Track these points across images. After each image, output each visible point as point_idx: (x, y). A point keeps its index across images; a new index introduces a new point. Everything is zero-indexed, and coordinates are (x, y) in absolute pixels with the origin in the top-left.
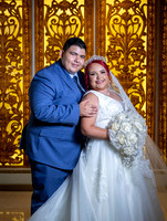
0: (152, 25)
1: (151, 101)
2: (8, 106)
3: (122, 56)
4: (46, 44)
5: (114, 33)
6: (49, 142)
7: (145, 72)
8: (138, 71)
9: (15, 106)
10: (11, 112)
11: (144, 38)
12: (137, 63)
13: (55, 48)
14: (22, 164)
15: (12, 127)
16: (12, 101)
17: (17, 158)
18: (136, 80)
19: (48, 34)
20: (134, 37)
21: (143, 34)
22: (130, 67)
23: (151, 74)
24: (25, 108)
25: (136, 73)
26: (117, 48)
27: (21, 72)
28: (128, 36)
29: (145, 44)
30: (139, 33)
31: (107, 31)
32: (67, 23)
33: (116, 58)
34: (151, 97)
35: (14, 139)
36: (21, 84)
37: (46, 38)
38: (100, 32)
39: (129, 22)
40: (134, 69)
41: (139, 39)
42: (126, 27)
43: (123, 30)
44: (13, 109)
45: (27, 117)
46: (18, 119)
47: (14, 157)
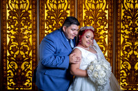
0: (111, 4)
1: (110, 50)
2: (22, 53)
3: (93, 22)
4: (46, 15)
5: (88, 9)
6: (50, 79)
7: (107, 32)
8: (103, 32)
9: (27, 53)
10: (24, 57)
11: (107, 12)
12: (102, 27)
13: (52, 18)
14: (31, 88)
15: (25, 66)
16: (25, 50)
17: (28, 85)
18: (102, 37)
19: (47, 9)
20: (100, 11)
21: (106, 9)
22: (98, 29)
23: (111, 33)
24: (33, 54)
25: (101, 33)
26: (90, 17)
27: (31, 32)
28: (97, 10)
29: (107, 15)
30: (103, 9)
31: (84, 7)
32: (59, 2)
33: (90, 23)
34: (111, 47)
35: (26, 73)
36: (30, 39)
37: (46, 11)
38: (80, 8)
39: (97, 2)
40: (100, 31)
41: (103, 12)
42: (96, 5)
43: (93, 7)
44: (26, 55)
45: (34, 60)
46: (29, 60)
47: (26, 84)
